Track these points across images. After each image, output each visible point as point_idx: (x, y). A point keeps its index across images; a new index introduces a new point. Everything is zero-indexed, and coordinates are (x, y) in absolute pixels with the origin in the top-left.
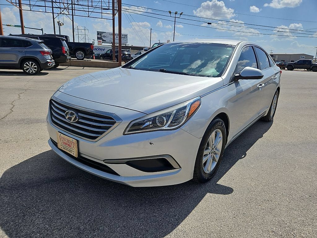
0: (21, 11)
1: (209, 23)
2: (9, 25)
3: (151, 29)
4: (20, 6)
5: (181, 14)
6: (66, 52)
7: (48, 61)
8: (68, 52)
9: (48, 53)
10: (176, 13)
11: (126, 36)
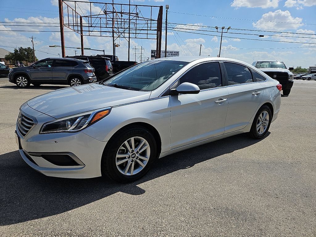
0: (82, 37)
1: (260, 36)
2: (79, 48)
3: (201, 45)
4: (82, 33)
5: (228, 29)
6: (109, 70)
7: (90, 77)
8: (111, 70)
9: (90, 71)
10: (223, 28)
11: (178, 53)
